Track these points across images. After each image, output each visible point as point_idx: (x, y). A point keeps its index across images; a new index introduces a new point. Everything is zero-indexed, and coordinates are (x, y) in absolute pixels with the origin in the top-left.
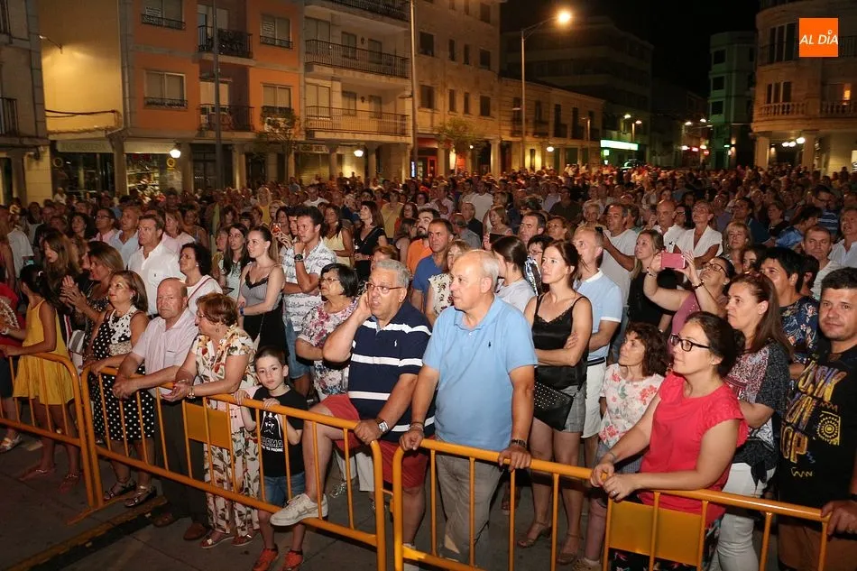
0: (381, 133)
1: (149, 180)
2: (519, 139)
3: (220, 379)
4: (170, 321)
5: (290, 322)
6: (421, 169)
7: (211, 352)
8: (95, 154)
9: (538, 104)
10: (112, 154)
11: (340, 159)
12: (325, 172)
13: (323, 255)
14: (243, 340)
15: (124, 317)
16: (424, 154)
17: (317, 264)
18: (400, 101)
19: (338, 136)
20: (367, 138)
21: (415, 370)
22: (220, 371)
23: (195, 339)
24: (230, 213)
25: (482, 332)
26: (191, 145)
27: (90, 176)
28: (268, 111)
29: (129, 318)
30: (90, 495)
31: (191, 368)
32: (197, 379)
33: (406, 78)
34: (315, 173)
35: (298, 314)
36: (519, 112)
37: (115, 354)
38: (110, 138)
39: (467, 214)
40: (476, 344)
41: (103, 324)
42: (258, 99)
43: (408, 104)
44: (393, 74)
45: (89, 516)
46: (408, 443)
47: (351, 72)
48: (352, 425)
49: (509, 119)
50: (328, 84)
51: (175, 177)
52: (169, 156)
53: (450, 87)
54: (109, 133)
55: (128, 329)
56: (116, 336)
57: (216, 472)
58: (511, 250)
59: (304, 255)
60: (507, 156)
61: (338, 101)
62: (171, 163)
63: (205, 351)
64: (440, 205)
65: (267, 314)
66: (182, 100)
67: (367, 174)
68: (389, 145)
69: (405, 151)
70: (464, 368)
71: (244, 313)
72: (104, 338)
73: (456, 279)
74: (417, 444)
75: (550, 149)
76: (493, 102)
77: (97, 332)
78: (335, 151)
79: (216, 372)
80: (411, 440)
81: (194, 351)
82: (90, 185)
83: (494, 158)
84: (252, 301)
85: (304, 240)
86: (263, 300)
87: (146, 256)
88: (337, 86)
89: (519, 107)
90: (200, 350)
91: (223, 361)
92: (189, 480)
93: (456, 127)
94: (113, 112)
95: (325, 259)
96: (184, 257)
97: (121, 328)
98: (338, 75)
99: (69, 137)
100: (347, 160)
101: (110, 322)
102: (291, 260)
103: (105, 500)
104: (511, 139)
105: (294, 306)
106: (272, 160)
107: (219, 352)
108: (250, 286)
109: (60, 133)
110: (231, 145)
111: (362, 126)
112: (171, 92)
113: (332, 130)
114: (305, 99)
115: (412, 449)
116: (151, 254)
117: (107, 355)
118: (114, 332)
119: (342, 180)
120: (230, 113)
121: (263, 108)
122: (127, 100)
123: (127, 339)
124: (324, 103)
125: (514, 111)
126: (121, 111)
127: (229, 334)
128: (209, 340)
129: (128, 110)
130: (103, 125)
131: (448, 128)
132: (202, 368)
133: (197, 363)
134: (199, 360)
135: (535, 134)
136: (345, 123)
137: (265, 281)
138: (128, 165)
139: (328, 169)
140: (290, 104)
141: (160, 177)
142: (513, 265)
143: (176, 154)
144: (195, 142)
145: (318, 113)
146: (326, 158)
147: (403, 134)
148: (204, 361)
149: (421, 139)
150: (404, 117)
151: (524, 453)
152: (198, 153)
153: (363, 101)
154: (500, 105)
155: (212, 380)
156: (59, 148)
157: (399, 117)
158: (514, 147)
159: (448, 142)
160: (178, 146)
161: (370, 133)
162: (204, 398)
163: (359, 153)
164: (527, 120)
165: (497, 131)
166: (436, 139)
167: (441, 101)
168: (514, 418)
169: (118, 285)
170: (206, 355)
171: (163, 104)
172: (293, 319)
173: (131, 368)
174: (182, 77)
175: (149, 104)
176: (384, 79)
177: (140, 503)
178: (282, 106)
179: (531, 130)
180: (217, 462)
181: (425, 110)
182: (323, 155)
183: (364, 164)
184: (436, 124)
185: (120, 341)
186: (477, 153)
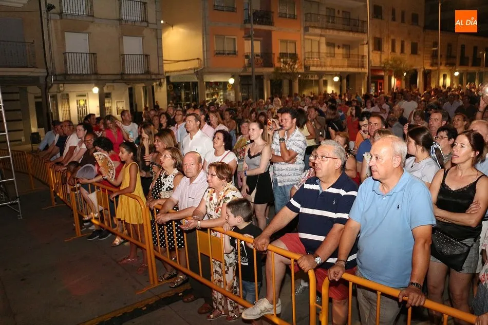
0: (349, 66)
1: (218, 95)
2: (436, 68)
3: (219, 217)
4: (192, 179)
5: (276, 180)
6: (374, 88)
7: (215, 200)
8: (189, 82)
9: (450, 45)
10: (197, 82)
11: (325, 83)
12: (316, 90)
13: (298, 138)
14: (234, 193)
15: (170, 176)
16: (376, 78)
17: (294, 144)
18: (360, 47)
19: (324, 69)
20: (341, 70)
21: (343, 221)
22: (219, 212)
23: (206, 191)
24: (254, 113)
25: (393, 197)
26: (240, 76)
27: (187, 94)
28: (283, 55)
29: (173, 177)
30: (151, 278)
31: (202, 209)
32: (206, 216)
33: (365, 33)
34: (311, 90)
35: (281, 175)
36: (437, 51)
37: (164, 197)
38: (197, 73)
39: (398, 113)
40: (388, 206)
41: (158, 178)
42: (277, 49)
43: (366, 48)
44: (357, 32)
45: (149, 290)
46: (332, 276)
47: (331, 31)
48: (297, 257)
49: (429, 55)
50: (318, 38)
51: (231, 94)
52: (228, 82)
53: (392, 37)
54: (196, 71)
55: (172, 184)
56: (165, 187)
57: (217, 275)
58: (421, 137)
59: (286, 138)
60: (428, 79)
61: (324, 48)
62: (229, 86)
63: (211, 199)
64: (381, 108)
65: (261, 174)
66: (235, 51)
67: (341, 91)
68: (354, 74)
69: (364, 78)
70: (378, 224)
71: (247, 174)
72: (158, 187)
73: (374, 158)
74: (339, 276)
75: (457, 74)
76: (420, 45)
77: (155, 183)
78: (322, 78)
79: (217, 212)
80: (335, 273)
81: (205, 198)
82: (187, 99)
83: (419, 80)
84: (252, 167)
85: (286, 128)
86: (258, 166)
87: (192, 138)
88: (323, 40)
89: (436, 47)
90: (209, 198)
91: (221, 206)
92: (200, 278)
93: (395, 61)
94: (198, 59)
95: (299, 141)
96: (216, 139)
97: (168, 182)
98: (323, 33)
99: (176, 73)
100: (329, 83)
101: (162, 178)
102: (277, 140)
103: (159, 281)
104: (430, 68)
105: (279, 170)
106: (286, 83)
107: (219, 200)
108: (251, 157)
109: (171, 72)
110: (263, 76)
111: (338, 63)
112: (228, 47)
113: (321, 66)
114: (304, 48)
115: (335, 280)
116: (194, 137)
117: (159, 197)
118: (164, 184)
119: (326, 94)
120: (262, 57)
121: (280, 53)
122: (205, 53)
123: (171, 189)
124: (315, 50)
125: (433, 51)
126: (202, 59)
127: (226, 189)
128: (214, 192)
129: (206, 58)
130: (193, 67)
131: (390, 62)
132: (209, 210)
133: (206, 207)
134: (207, 204)
135: (446, 64)
136: (328, 61)
137: (259, 154)
138: (207, 88)
139: (318, 88)
140: (295, 51)
141: (223, 94)
142: (421, 148)
143: (232, 81)
144: (242, 74)
145: (312, 55)
146: (317, 82)
147: (363, 67)
148: (210, 206)
149: (373, 70)
150: (363, 57)
151: (419, 294)
152: (244, 81)
153: (339, 48)
154: (424, 47)
155: (214, 218)
156: (171, 80)
157: (360, 57)
158: (433, 73)
159: (390, 71)
160: (233, 77)
161: (343, 67)
162: (209, 230)
163: (336, 79)
164: (441, 56)
165: (422, 64)
166: (383, 69)
167: (387, 46)
168: (413, 265)
169: (165, 156)
170: (212, 202)
171: (223, 54)
172: (278, 178)
173: (169, 207)
174: (234, 39)
175: (217, 54)
176: (351, 34)
177: (178, 286)
178: (291, 52)
179: (444, 62)
180: (218, 269)
181: (376, 52)
182: (315, 80)
183: (339, 85)
184: (383, 60)
185: (167, 190)
186: (408, 77)
